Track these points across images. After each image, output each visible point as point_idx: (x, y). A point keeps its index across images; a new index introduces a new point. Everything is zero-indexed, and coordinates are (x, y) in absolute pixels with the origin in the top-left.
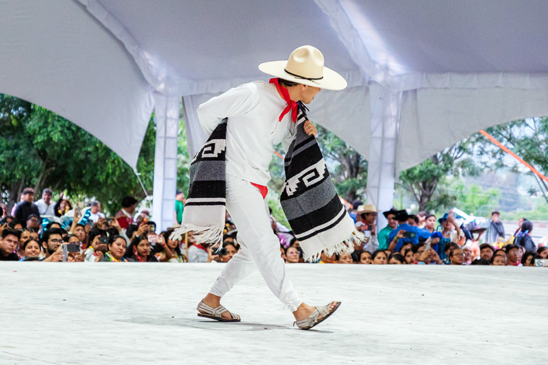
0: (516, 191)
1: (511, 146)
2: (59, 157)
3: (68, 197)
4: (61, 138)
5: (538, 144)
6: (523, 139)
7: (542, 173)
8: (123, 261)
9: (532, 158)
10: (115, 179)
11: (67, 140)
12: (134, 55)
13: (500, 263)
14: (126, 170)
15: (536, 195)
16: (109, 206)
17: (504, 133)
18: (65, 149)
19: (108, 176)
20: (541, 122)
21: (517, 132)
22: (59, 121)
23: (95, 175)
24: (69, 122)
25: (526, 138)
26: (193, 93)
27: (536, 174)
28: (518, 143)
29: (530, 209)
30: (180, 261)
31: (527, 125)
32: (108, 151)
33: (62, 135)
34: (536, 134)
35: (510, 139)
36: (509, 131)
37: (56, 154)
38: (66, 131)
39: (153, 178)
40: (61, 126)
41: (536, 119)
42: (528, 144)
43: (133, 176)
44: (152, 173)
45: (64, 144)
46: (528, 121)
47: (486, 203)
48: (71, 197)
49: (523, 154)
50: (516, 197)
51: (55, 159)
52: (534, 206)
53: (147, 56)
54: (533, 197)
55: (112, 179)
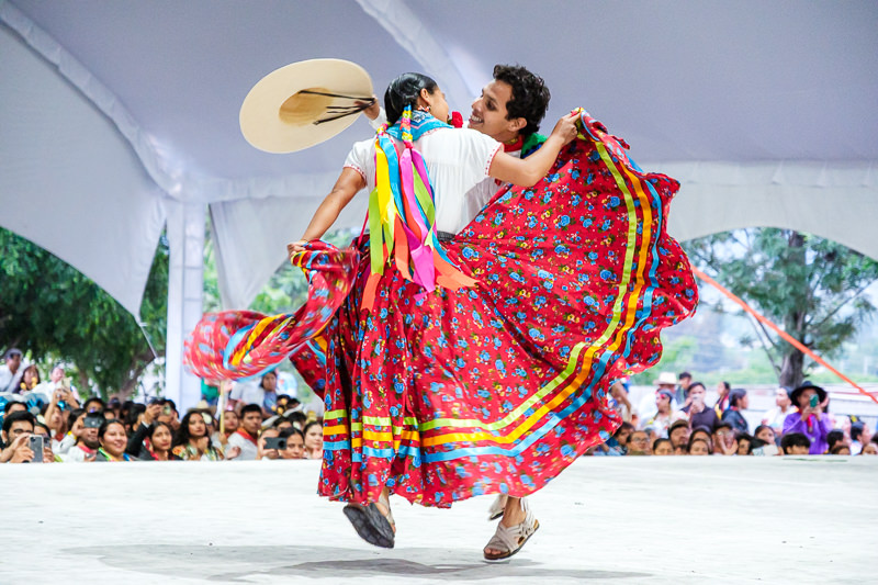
0: (718, 341)
1: (713, 273)
2: (17, 299)
3: (33, 362)
4: (20, 270)
5: (753, 270)
6: (731, 261)
7: (760, 313)
8: (125, 459)
9: (744, 290)
10: (105, 333)
11: (29, 272)
12: (132, 139)
13: (700, 451)
14: (122, 318)
15: (752, 347)
16: (97, 375)
17: (701, 253)
18: (25, 287)
19: (93, 327)
20: (758, 235)
21: (723, 252)
22: (15, 243)
23: (74, 326)
24: (32, 244)
25: (735, 261)
26: (226, 198)
27: (750, 314)
28: (724, 269)
29: (740, 367)
30: (211, 459)
31: (736, 240)
32: (92, 289)
33: (20, 265)
34: (750, 254)
35: (712, 262)
36: (709, 249)
37: (12, 295)
38: (27, 258)
39: (165, 330)
40: (19, 251)
41: (750, 231)
42: (738, 269)
43: (132, 328)
44: (161, 322)
45: (23, 278)
46: (737, 234)
47: (674, 360)
48: (37, 361)
49: (731, 285)
50: (718, 350)
51: (12, 302)
52: (746, 362)
53: (153, 141)
54: (747, 349)
55: (100, 334)
